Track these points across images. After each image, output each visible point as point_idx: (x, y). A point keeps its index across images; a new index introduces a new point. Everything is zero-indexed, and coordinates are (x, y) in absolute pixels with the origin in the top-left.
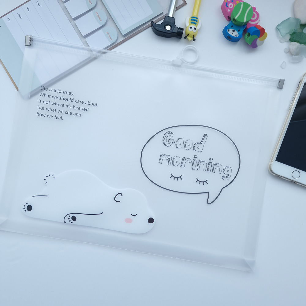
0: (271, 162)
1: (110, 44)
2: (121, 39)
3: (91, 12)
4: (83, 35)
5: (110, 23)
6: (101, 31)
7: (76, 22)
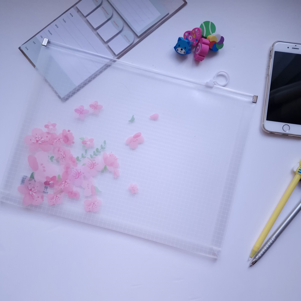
1: (129, 45)
2: (137, 40)
3: (109, 22)
4: (106, 41)
5: (126, 28)
6: (119, 35)
7: (98, 31)
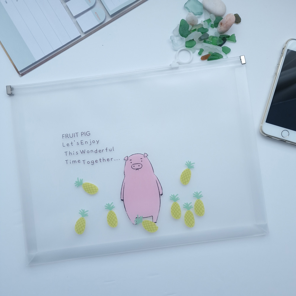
0: (262, 124)
2: (109, 19)
4: (74, 15)
5: (98, 5)
6: (90, 11)
